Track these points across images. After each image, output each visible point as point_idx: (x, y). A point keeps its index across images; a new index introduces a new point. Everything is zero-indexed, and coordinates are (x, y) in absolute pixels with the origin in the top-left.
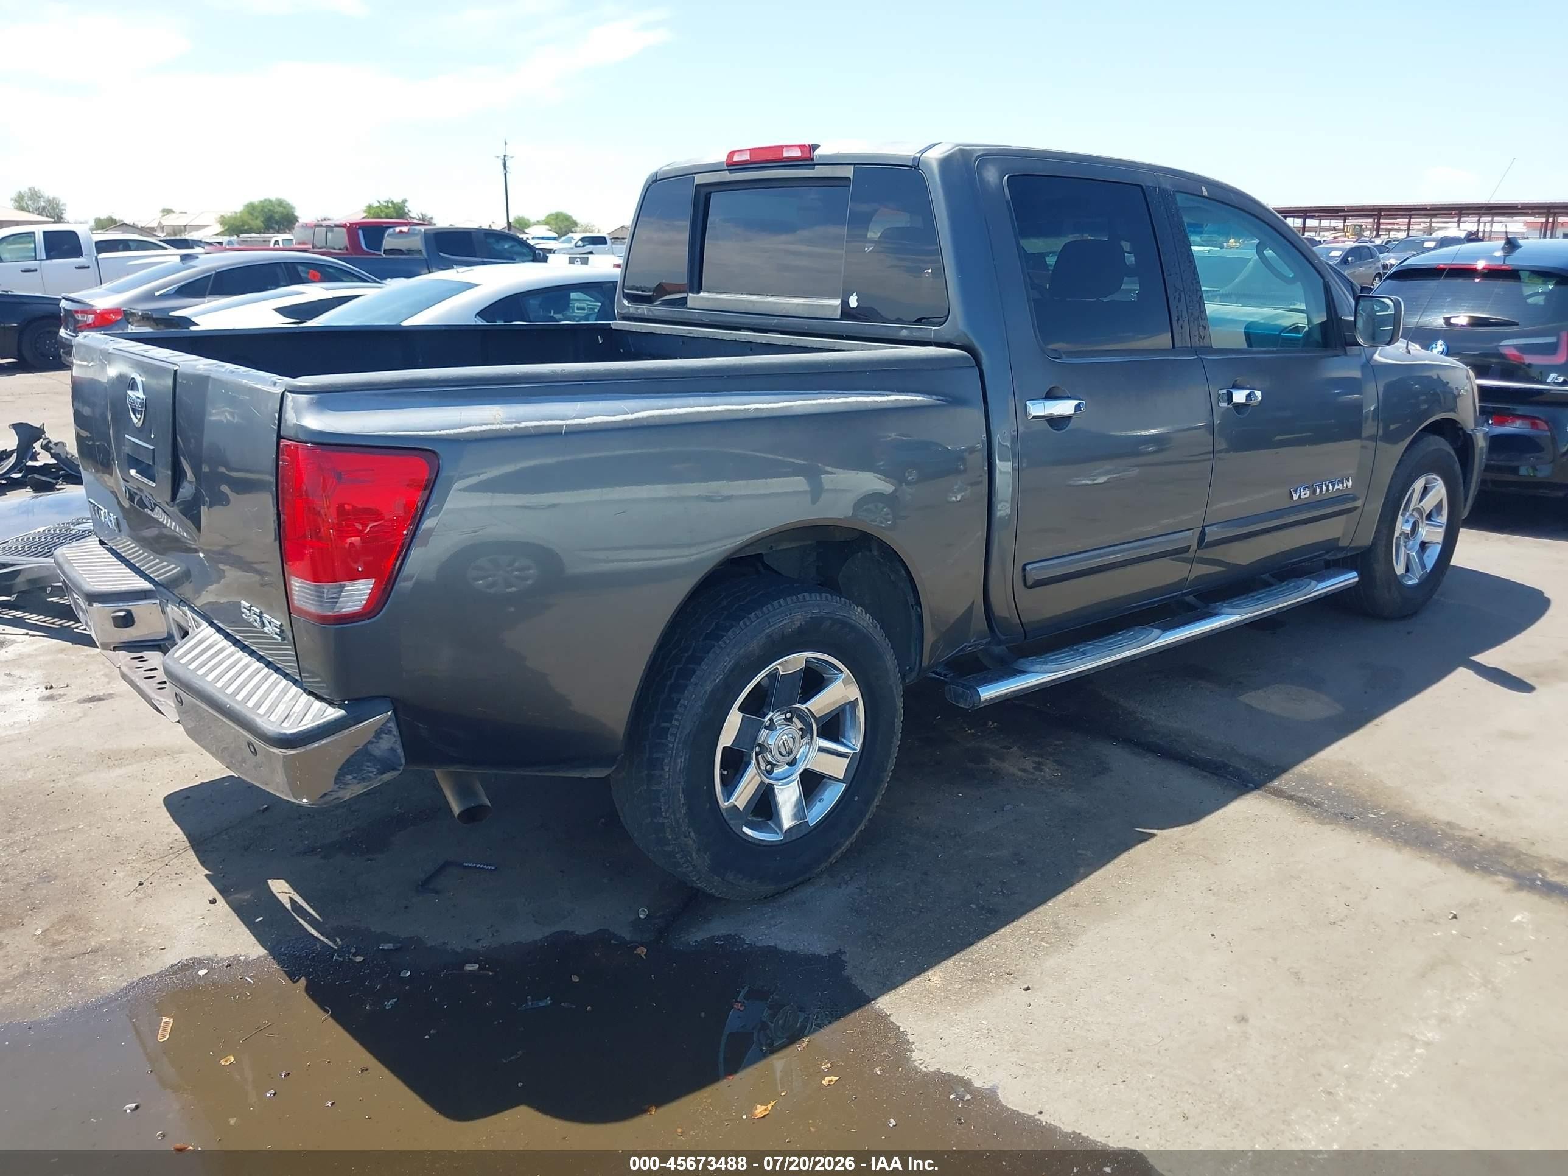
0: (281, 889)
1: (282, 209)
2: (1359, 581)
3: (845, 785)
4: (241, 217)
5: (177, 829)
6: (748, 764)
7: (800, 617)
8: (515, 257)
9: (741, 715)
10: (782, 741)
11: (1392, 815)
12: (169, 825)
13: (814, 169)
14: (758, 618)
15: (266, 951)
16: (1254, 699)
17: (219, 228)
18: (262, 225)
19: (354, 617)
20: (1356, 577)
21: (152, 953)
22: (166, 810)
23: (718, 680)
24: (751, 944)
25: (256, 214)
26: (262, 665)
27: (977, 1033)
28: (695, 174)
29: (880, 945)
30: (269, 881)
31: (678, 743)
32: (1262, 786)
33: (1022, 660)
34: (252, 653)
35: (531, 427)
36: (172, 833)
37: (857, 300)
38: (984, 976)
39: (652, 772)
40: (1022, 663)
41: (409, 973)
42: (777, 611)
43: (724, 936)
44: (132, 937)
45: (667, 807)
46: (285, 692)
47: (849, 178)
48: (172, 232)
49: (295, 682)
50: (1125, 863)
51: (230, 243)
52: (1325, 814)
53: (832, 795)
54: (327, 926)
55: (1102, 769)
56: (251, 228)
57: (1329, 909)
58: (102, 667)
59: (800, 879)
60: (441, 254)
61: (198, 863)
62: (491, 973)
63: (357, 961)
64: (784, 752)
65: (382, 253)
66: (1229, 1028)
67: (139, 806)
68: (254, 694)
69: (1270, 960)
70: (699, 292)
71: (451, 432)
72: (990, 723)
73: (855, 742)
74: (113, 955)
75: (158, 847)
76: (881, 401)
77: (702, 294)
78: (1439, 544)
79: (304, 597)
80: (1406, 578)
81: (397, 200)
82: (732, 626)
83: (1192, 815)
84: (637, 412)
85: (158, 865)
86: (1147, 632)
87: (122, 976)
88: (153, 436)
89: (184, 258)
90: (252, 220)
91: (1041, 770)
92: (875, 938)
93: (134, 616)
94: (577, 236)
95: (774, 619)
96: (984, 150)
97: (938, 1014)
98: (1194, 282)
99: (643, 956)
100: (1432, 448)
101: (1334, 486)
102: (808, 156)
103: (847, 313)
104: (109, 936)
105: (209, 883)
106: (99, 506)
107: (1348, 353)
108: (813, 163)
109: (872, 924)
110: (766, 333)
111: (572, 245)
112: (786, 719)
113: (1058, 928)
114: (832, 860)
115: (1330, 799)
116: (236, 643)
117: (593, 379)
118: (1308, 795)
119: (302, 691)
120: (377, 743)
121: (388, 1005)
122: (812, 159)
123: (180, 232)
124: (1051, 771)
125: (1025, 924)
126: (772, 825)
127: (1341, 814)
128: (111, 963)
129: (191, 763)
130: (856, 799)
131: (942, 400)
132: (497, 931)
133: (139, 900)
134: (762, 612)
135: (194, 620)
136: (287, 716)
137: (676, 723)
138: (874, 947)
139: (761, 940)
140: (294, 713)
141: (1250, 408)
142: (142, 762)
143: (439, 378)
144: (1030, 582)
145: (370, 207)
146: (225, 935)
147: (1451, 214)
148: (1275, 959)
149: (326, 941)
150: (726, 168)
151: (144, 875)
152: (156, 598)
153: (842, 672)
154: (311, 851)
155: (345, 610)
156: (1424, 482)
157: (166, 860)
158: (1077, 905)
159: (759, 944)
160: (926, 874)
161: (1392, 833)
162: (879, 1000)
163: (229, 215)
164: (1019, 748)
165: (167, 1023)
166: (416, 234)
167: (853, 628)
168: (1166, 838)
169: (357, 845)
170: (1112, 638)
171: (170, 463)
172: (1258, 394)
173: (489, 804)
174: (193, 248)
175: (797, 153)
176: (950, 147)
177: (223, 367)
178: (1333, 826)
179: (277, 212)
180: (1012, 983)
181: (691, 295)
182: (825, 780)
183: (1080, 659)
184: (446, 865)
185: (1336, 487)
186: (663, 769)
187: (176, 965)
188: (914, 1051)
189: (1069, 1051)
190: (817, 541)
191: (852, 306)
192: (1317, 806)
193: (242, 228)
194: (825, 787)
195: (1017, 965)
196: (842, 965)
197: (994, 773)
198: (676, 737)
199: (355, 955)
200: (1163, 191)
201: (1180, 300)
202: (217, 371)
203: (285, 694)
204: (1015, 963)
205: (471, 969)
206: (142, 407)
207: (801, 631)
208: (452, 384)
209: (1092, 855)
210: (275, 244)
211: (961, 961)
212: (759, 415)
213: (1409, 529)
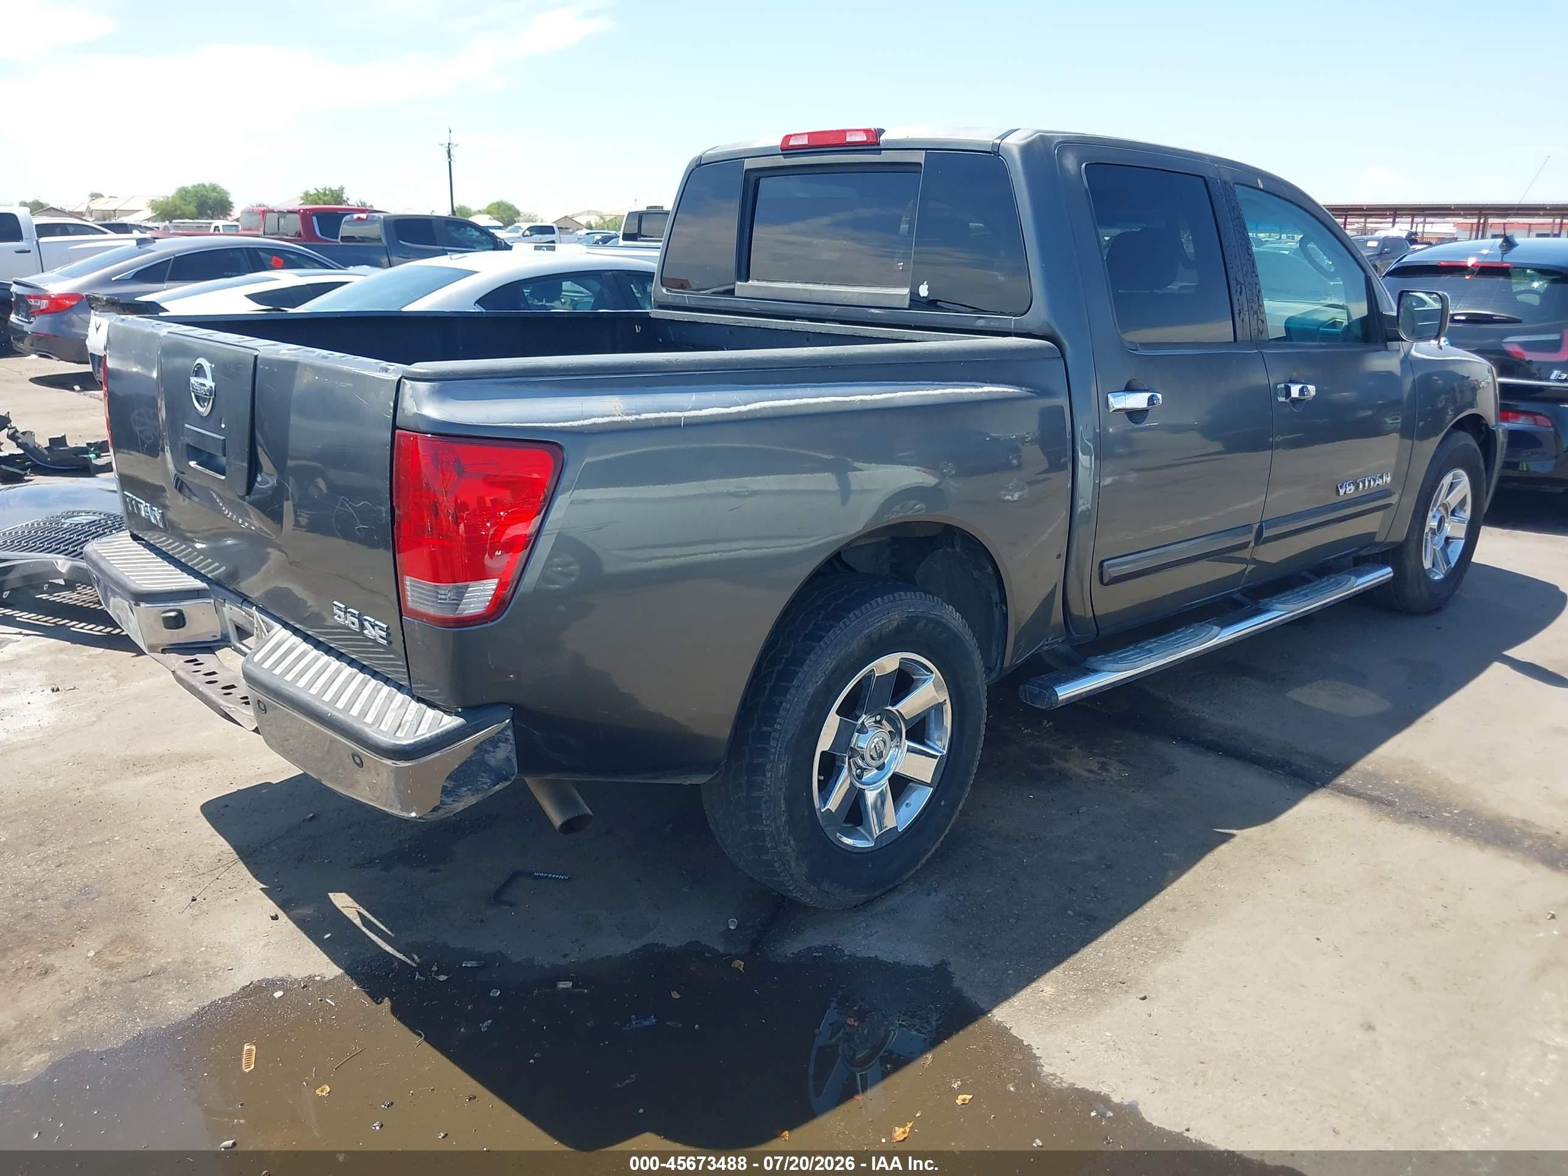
0: (342, 901)
1: (216, 194)
2: (1393, 577)
3: (932, 789)
4: (173, 202)
5: (222, 840)
6: (841, 769)
7: (897, 616)
8: (475, 245)
9: (839, 717)
10: (874, 744)
11: (1466, 813)
12: (211, 836)
13: (880, 154)
14: (857, 617)
15: (341, 971)
16: (1304, 695)
17: (149, 213)
18: (194, 210)
19: (475, 620)
20: (1389, 573)
21: (219, 974)
22: (205, 819)
23: (820, 682)
24: (851, 956)
25: (189, 200)
26: (355, 670)
27: (1103, 1046)
28: (745, 158)
29: (984, 955)
30: (331, 895)
31: (781, 747)
32: (1327, 784)
33: (1092, 659)
34: (340, 656)
35: (651, 419)
36: (217, 844)
37: (928, 289)
38: (1097, 985)
39: (753, 778)
40: (1092, 661)
41: (499, 993)
42: (875, 610)
43: (820, 947)
44: (194, 957)
45: (768, 814)
46: (390, 699)
47: (920, 164)
48: (101, 217)
49: (400, 688)
50: (1212, 866)
51: (166, 228)
52: (1399, 813)
53: (919, 799)
54: (401, 943)
55: (1169, 770)
56: (184, 214)
57: (1427, 911)
58: (107, 667)
59: (890, 886)
60: (401, 242)
61: (250, 876)
62: (586, 991)
63: (441, 980)
64: (875, 756)
65: (339, 240)
66: (1357, 1037)
67: (176, 816)
68: (355, 701)
69: (1381, 964)
70: (747, 281)
71: (575, 424)
72: (1045, 723)
73: (941, 744)
74: (178, 977)
75: (205, 860)
76: (976, 393)
77: (750, 282)
78: (1462, 539)
79: (418, 597)
80: (1433, 574)
81: (335, 187)
82: (832, 627)
83: (1265, 813)
84: (750, 403)
85: (208, 879)
86: (1207, 629)
87: (191, 1000)
88: (223, 426)
89: (141, 242)
90: (185, 205)
91: (1107, 770)
92: (977, 948)
93: (186, 616)
94: (525, 226)
95: (873, 619)
96: (1062, 137)
97: (1058, 1026)
98: (1253, 275)
99: (741, 969)
100: (1461, 444)
101: (1375, 480)
102: (873, 141)
103: (916, 301)
104: (169, 957)
105: (266, 897)
106: (137, 499)
107: (1389, 348)
108: (879, 147)
109: (971, 933)
110: (824, 322)
111: (519, 234)
112: (876, 722)
113: (1160, 934)
114: (919, 866)
115: (1400, 797)
116: (317, 645)
117: (707, 369)
118: (1377, 793)
119: (410, 698)
120: (494, 752)
121: (484, 1027)
122: (879, 144)
123: (110, 217)
124: (1116, 771)
125: (1127, 930)
126: (862, 831)
127: (1415, 812)
128: (177, 986)
129: (223, 770)
130: (943, 803)
131: (1031, 392)
132: (584, 945)
133: (195, 917)
134: (861, 612)
135: (263, 621)
136: (400, 725)
137: (779, 727)
138: (978, 958)
139: (860, 951)
140: (406, 722)
141: (1305, 402)
142: (170, 768)
143: (560, 366)
144: (1106, 580)
145: (307, 194)
146: (294, 953)
147: (1386, 215)
148: (1387, 964)
149: (403, 958)
150: (780, 152)
151: (195, 890)
152: (210, 597)
153: (932, 673)
154: (367, 863)
155: (467, 613)
156: (1452, 478)
157: (216, 873)
158: (1174, 910)
159: (859, 955)
160: (1014, 880)
161: (1469, 831)
162: (995, 1011)
163: (161, 199)
164: (1079, 748)
165: (250, 1050)
166: (375, 221)
167: (945, 628)
168: (1247, 839)
169: (416, 856)
170: (1172, 636)
171: (246, 456)
172: (1312, 389)
173: (592, 814)
174: (131, 233)
175: (862, 138)
176: (1029, 133)
177: (314, 352)
178: (1410, 825)
179: (210, 198)
180: (1126, 992)
181: (738, 283)
182: (910, 784)
183: (1148, 657)
184: (515, 876)
185: (1377, 482)
186: (765, 775)
187: (248, 986)
188: (1043, 1066)
189: (1202, 1063)
190: (892, 537)
191: (922, 295)
192: (1390, 804)
193: (175, 213)
194: (912, 790)
195: (1128, 973)
196: (948, 977)
197: (1060, 774)
198: (778, 741)
199: (438, 973)
200: (1225, 183)
201: (1241, 294)
202: (306, 357)
203: (391, 702)
204: (1126, 971)
205: (564, 986)
206: (210, 395)
207: (898, 630)
208: (572, 373)
209: (1178, 858)
210: (215, 230)
211: (1070, 970)
212: (864, 406)
213: (1436, 524)
